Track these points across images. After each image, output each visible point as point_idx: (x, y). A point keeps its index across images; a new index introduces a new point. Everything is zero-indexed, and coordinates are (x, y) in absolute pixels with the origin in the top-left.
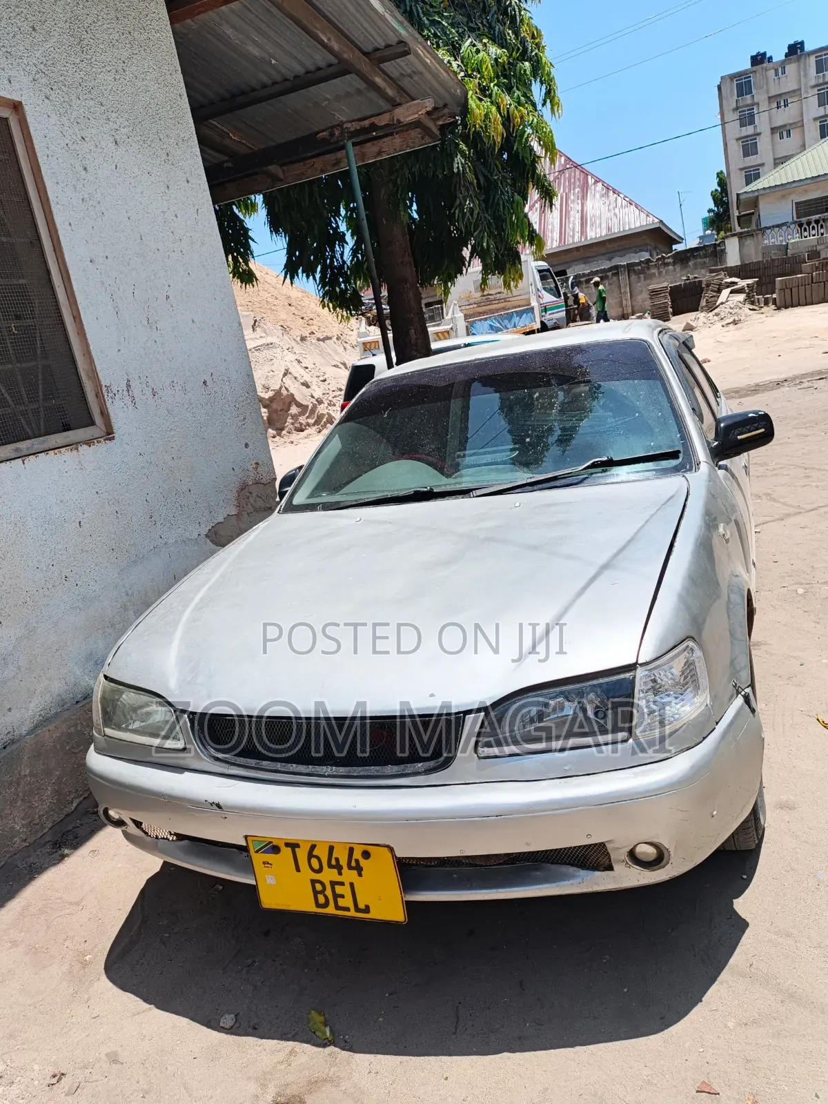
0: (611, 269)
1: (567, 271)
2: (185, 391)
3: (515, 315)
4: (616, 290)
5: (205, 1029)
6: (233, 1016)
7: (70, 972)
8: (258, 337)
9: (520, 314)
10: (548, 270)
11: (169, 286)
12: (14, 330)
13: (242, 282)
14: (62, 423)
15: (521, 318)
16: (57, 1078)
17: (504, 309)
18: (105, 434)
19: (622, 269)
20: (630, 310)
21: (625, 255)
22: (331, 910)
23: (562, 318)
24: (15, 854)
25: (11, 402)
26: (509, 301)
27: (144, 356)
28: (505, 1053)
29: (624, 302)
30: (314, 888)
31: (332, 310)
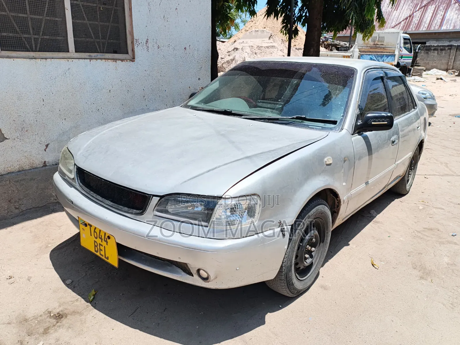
0: (448, 46)
1: (427, 43)
2: (174, 49)
3: (385, 56)
4: (448, 57)
5: (61, 281)
6: (71, 281)
7: (41, 248)
8: (270, 42)
9: (388, 56)
10: (409, 39)
11: (179, 4)
12: (101, 9)
13: (250, 15)
14: (114, 50)
15: (387, 58)
16: (10, 277)
17: (382, 52)
18: (132, 59)
19: (454, 47)
20: (451, 67)
21: (458, 41)
22: (98, 254)
23: (409, 63)
24: (50, 203)
25: (93, 37)
26: (385, 49)
27: (158, 31)
28: (137, 330)
29: (450, 63)
30: (95, 244)
31: (284, 34)
